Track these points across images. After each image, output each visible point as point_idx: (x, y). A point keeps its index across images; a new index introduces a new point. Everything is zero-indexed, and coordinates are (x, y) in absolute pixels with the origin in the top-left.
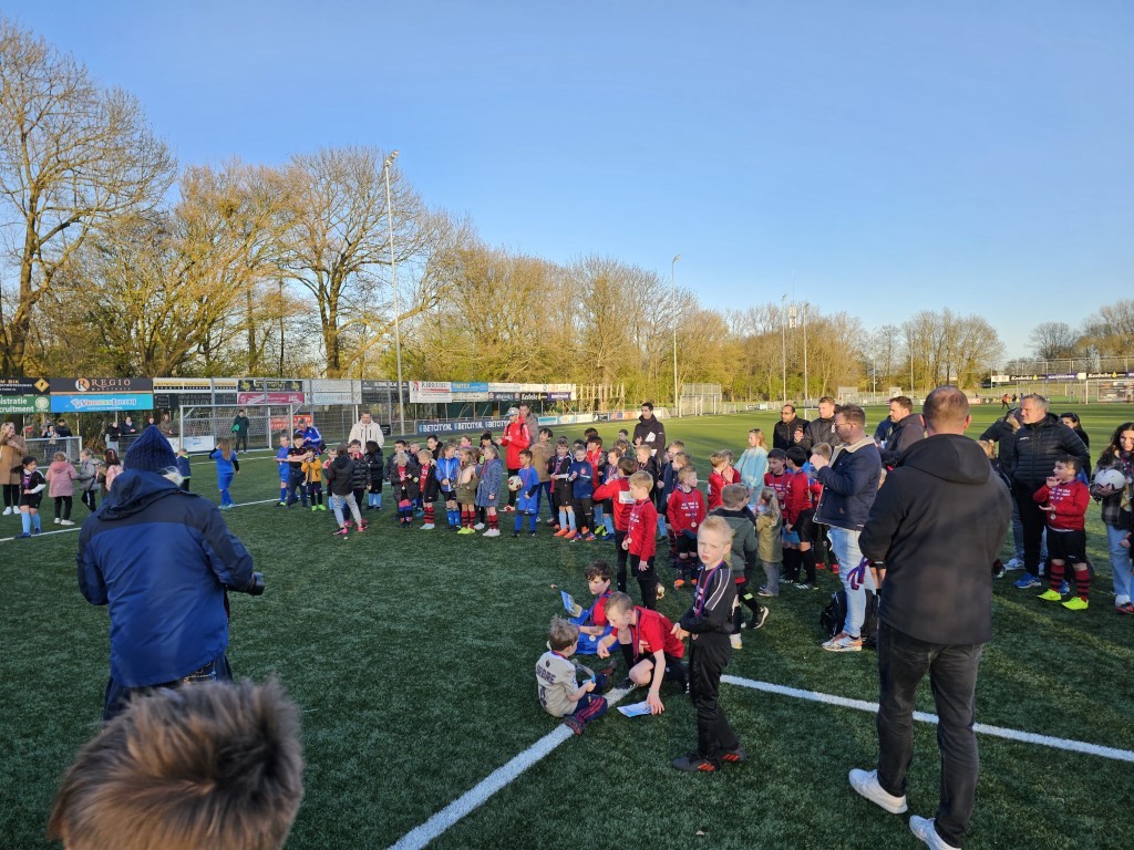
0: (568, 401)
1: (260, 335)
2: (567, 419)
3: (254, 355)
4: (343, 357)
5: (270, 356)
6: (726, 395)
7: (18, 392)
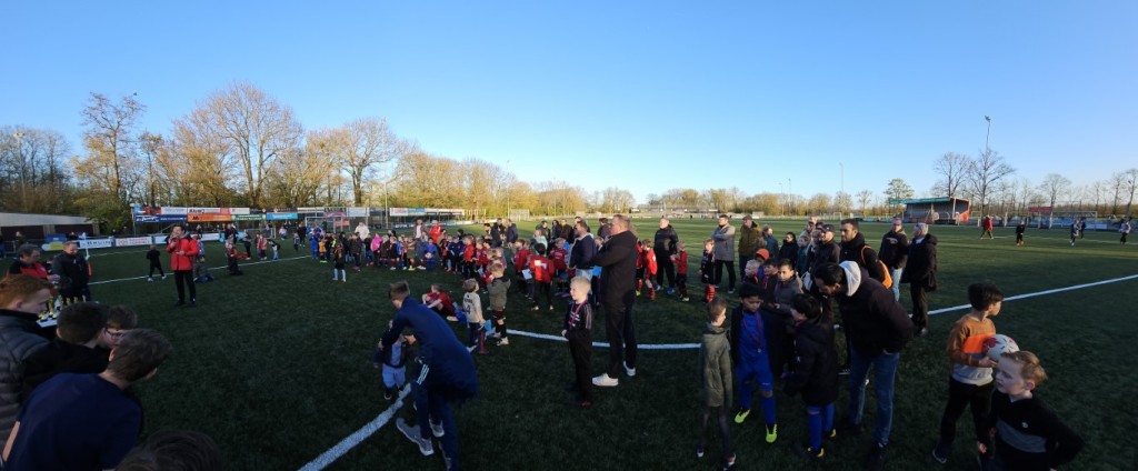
0: (460, 216)
1: (332, 191)
2: (460, 223)
3: (330, 198)
4: (363, 198)
5: (336, 198)
6: (531, 214)
7: (258, 213)
